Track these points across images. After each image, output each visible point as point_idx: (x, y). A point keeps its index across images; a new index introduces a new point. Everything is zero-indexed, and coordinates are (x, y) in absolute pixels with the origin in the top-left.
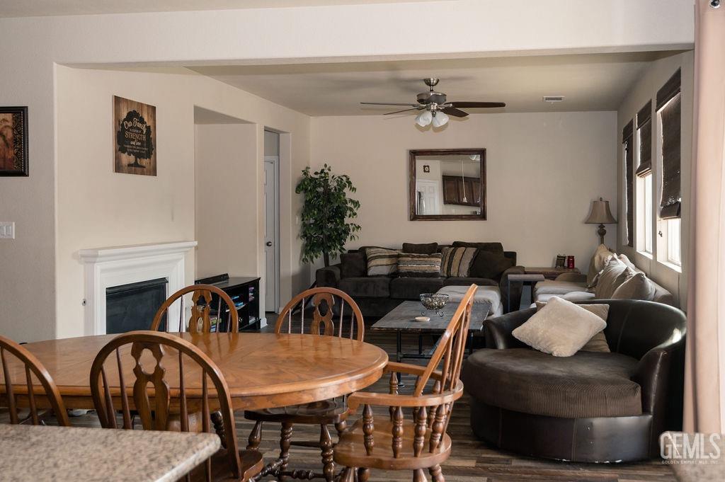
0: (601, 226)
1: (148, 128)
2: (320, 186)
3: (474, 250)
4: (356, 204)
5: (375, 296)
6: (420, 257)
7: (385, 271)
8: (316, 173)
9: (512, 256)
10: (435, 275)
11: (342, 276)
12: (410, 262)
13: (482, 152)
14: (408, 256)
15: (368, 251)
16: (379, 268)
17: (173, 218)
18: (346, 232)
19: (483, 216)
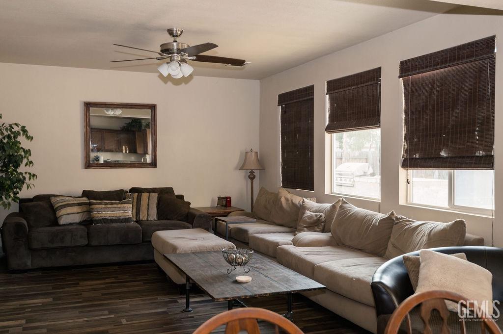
0: (252, 172)
3: (156, 194)
5: (73, 244)
6: (112, 204)
7: (77, 219)
9: (181, 197)
10: (128, 220)
11: (30, 227)
12: (105, 209)
14: (100, 204)
15: (53, 200)
18: (23, 181)
19: (154, 164)
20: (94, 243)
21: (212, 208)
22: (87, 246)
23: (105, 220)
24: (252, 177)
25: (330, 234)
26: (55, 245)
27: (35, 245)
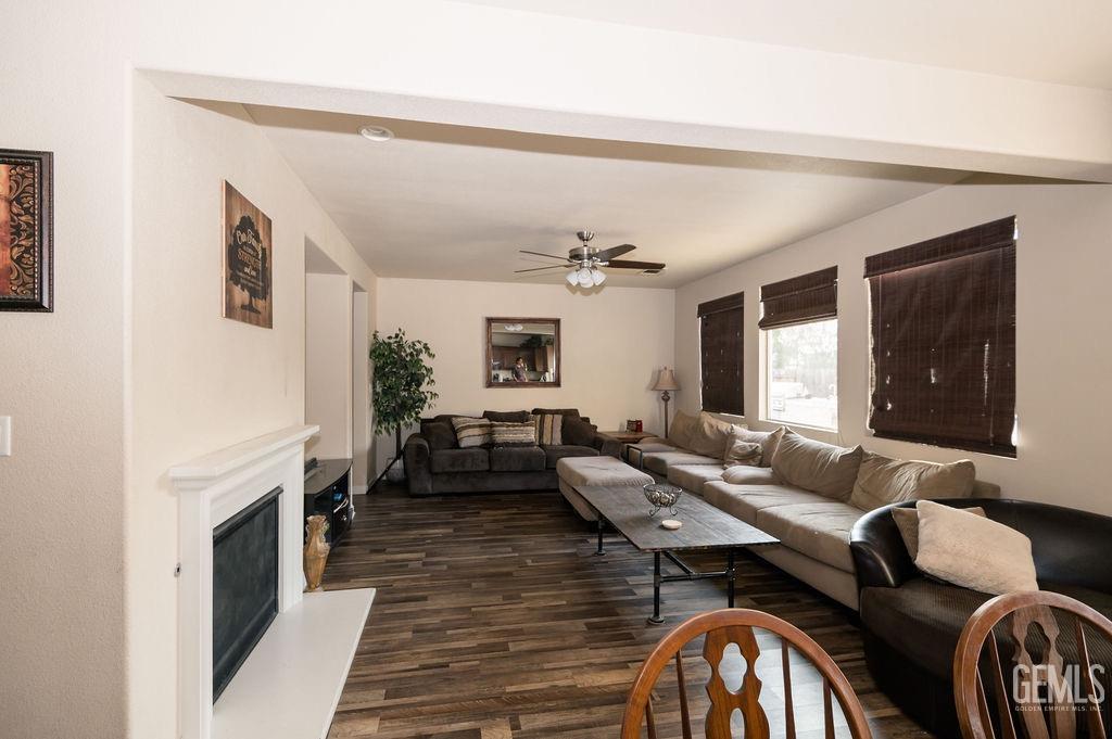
0: (666, 393)
1: (264, 250)
3: (560, 417)
5: (474, 469)
6: (514, 426)
7: (478, 441)
8: (390, 338)
9: (587, 420)
10: (530, 444)
11: (430, 450)
12: (506, 432)
14: (503, 425)
15: (454, 420)
16: (471, 438)
18: (424, 401)
19: (557, 383)
20: (495, 468)
21: (620, 432)
22: (489, 471)
23: (506, 444)
24: (666, 399)
25: (770, 470)
26: (456, 470)
27: (437, 469)
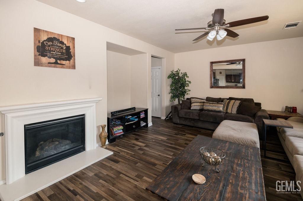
1: (68, 48)
2: (176, 76)
3: (239, 101)
4: (190, 82)
5: (193, 118)
6: (213, 104)
7: (198, 108)
10: (220, 112)
11: (181, 109)
12: (209, 106)
13: (244, 60)
14: (208, 103)
15: (192, 99)
16: (195, 106)
17: (90, 88)
18: (185, 92)
19: (244, 87)
20: (202, 119)
22: (199, 119)
23: (208, 110)
26: (186, 117)
